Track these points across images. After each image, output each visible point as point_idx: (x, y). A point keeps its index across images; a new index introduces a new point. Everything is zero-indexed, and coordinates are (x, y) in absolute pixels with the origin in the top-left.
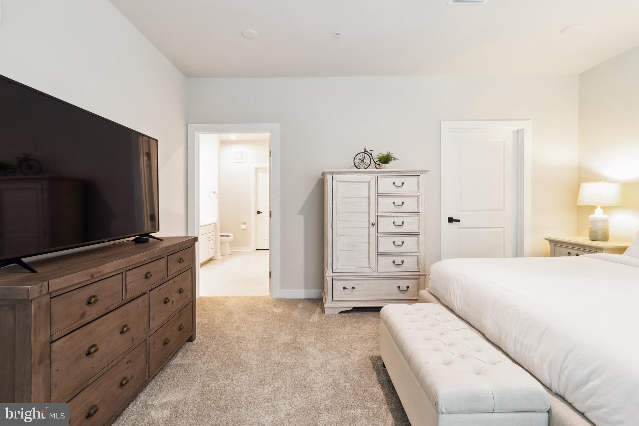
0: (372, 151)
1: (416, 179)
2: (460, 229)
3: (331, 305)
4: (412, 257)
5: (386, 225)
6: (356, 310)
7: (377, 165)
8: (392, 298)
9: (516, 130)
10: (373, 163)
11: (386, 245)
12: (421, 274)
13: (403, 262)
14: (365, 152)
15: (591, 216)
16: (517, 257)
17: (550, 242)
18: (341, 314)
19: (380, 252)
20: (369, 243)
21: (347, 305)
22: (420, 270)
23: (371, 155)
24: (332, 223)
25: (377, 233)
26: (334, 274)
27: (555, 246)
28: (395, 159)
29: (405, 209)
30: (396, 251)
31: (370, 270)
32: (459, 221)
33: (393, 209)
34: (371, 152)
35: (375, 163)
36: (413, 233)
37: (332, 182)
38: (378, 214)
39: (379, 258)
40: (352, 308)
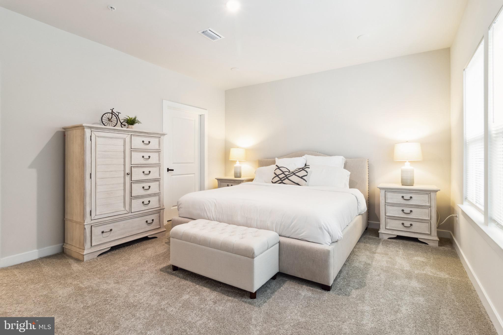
0: (119, 113)
1: (157, 140)
2: (173, 176)
3: (90, 251)
4: (155, 197)
5: (137, 174)
6: (113, 248)
7: (122, 126)
8: (142, 231)
9: (200, 114)
10: (119, 123)
11: (137, 190)
12: (161, 208)
13: (149, 201)
14: (112, 113)
15: (235, 165)
16: (201, 191)
17: (218, 180)
18: (100, 256)
19: (134, 196)
20: (125, 190)
21: (106, 247)
22: (160, 205)
23: (118, 116)
24: (91, 174)
25: (131, 180)
26: (93, 222)
27: (221, 182)
28: (138, 122)
29: (150, 161)
30: (145, 194)
31: (125, 212)
32: (173, 170)
33: (143, 161)
34: (117, 114)
35: (121, 123)
36: (156, 180)
37: (91, 136)
38: (132, 166)
39: (132, 201)
40: (110, 248)
